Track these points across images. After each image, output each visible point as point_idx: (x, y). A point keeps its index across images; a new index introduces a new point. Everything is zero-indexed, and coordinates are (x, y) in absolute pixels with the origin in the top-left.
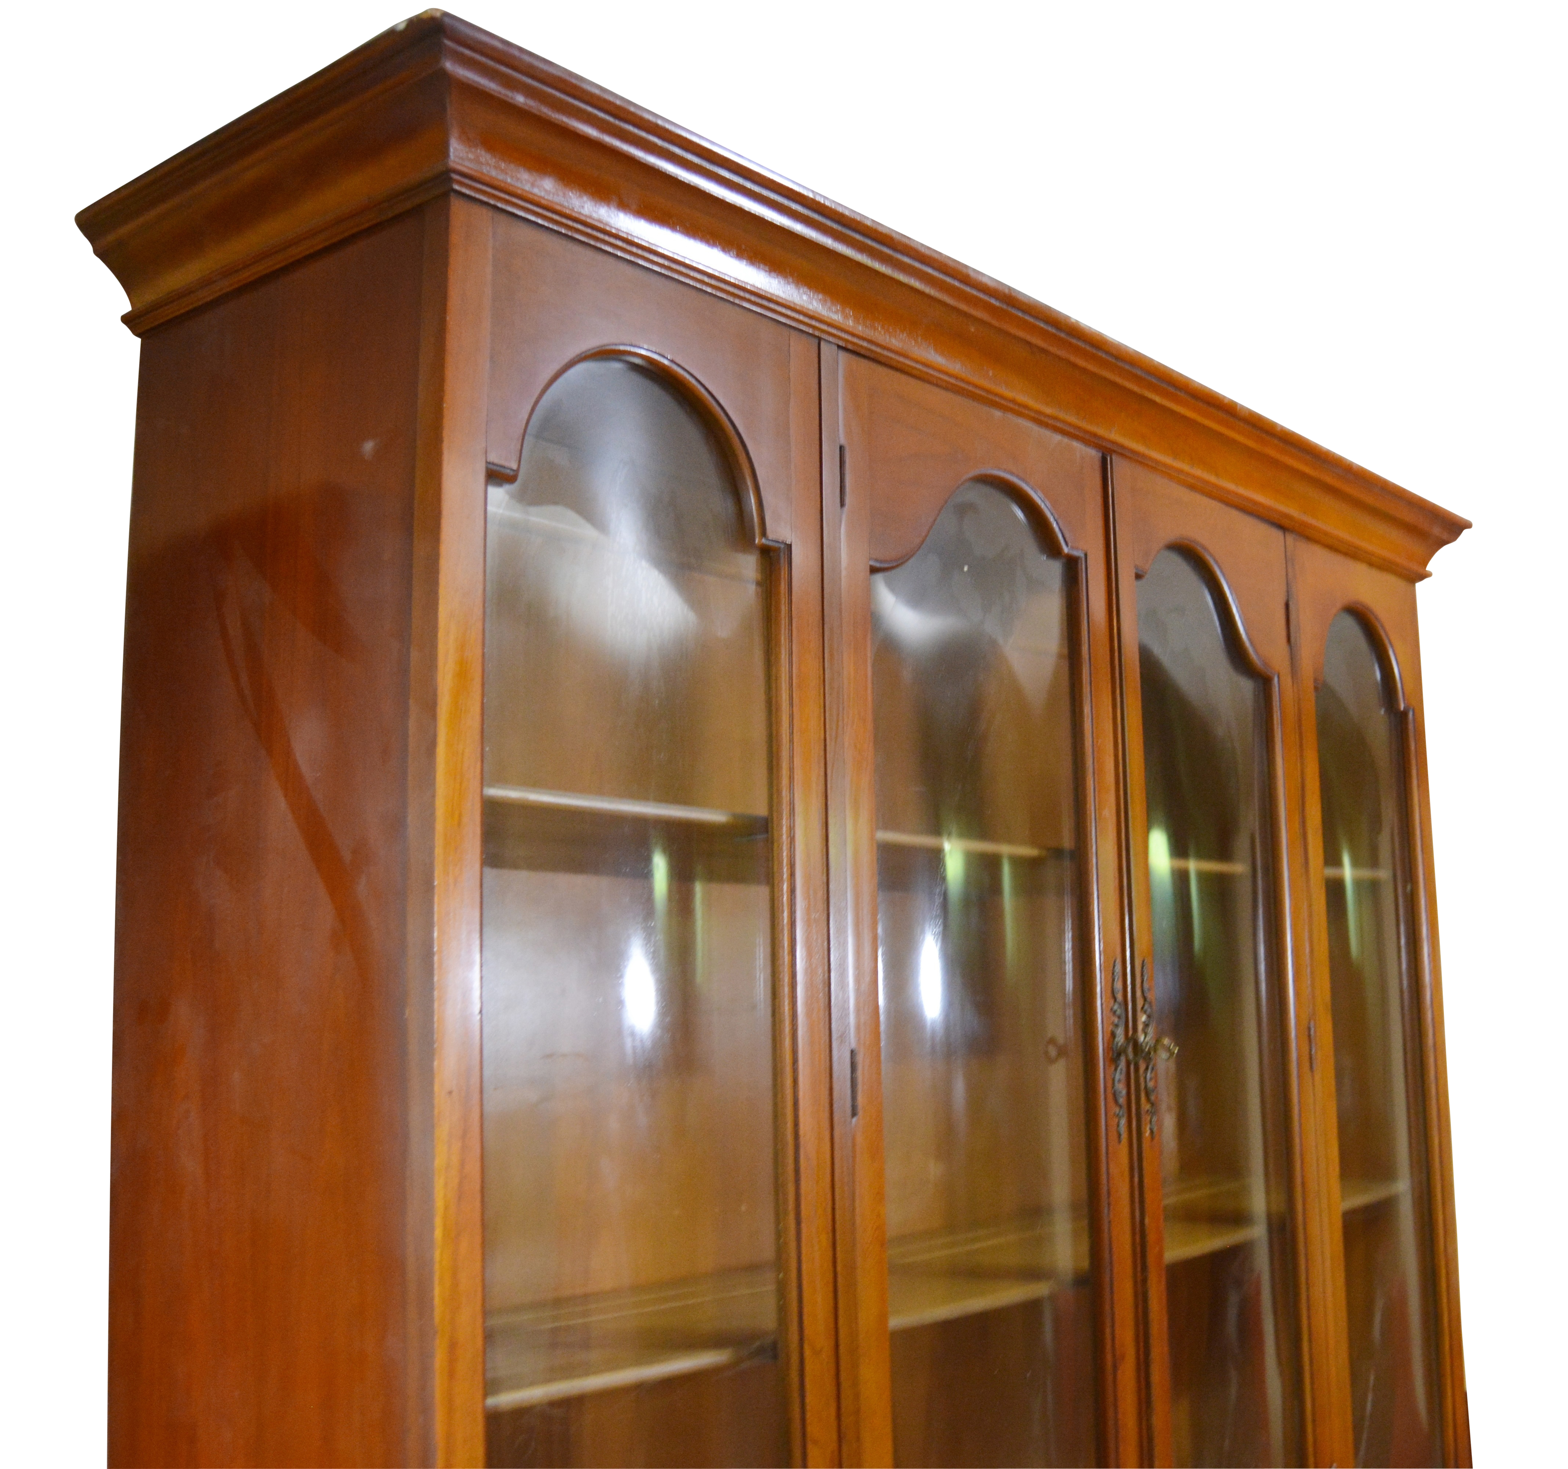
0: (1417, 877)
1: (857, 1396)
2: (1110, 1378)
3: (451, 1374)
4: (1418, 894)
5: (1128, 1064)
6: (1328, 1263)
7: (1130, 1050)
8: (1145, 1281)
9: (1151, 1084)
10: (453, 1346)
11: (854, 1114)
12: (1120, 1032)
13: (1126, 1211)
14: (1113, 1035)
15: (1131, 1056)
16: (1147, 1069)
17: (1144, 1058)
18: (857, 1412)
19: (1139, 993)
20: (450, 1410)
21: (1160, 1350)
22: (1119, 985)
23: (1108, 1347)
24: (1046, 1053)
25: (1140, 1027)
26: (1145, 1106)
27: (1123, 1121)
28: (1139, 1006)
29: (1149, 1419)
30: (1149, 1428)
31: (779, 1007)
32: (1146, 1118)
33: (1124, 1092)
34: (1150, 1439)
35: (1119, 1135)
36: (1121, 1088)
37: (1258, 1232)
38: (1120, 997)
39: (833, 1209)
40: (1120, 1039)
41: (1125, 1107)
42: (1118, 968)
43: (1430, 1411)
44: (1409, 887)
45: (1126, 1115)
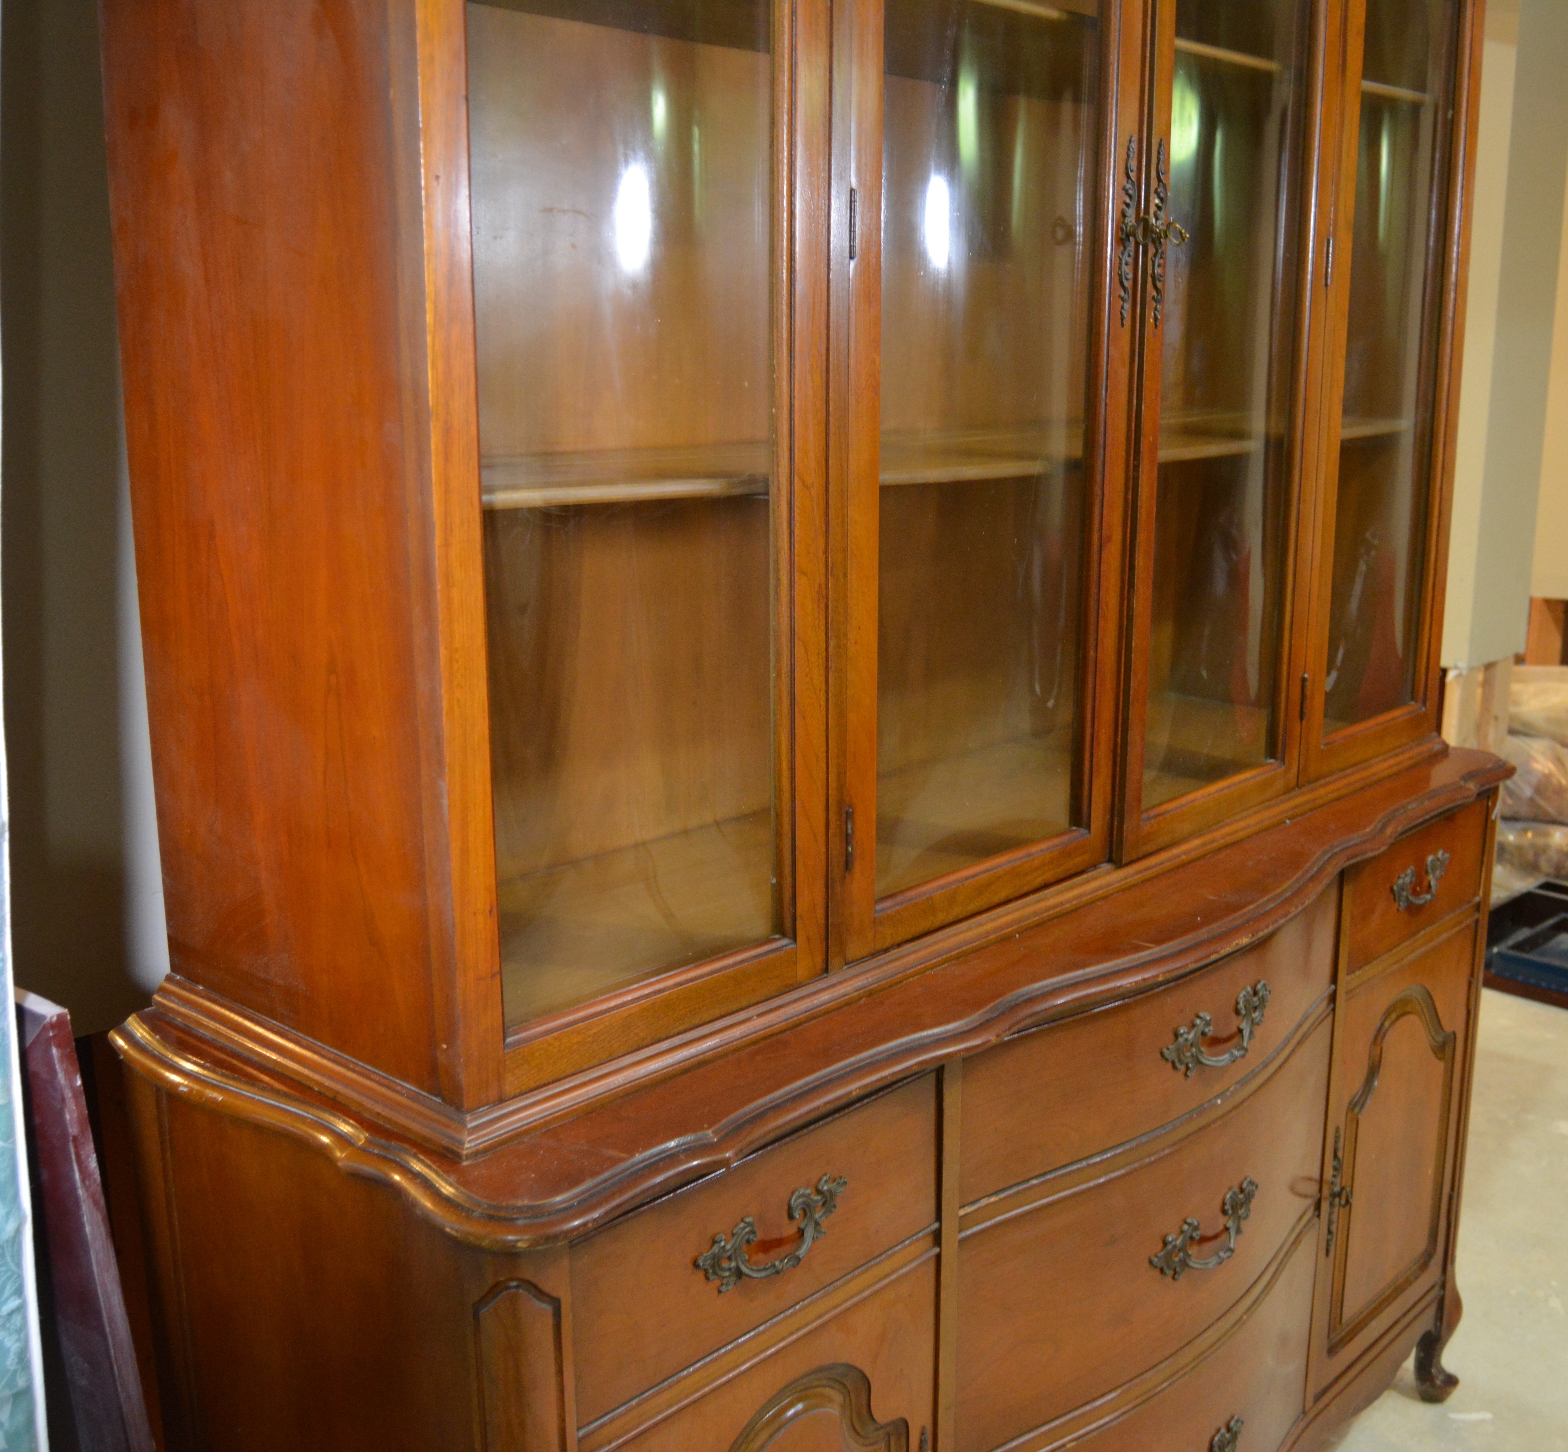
0: (1460, 106)
1: (845, 534)
2: (1095, 558)
3: (447, 457)
4: (1459, 121)
5: (1137, 244)
6: (1321, 482)
7: (1140, 233)
8: (1136, 468)
9: (1158, 271)
10: (447, 431)
11: (851, 258)
12: (1131, 212)
13: (1123, 397)
14: (1124, 215)
15: (1140, 238)
16: (1155, 255)
17: (1153, 242)
18: (845, 550)
19: (1153, 174)
20: (447, 491)
21: (1146, 537)
22: (1133, 164)
23: (1096, 526)
24: (1054, 233)
25: (1152, 209)
26: (1151, 292)
27: (1127, 306)
28: (1152, 189)
29: (1130, 600)
30: (1130, 608)
31: (777, 136)
32: (1151, 304)
33: (1130, 276)
34: (1130, 619)
35: (1122, 318)
36: (1128, 270)
37: (1255, 446)
38: (1133, 175)
39: (828, 349)
40: (1131, 220)
41: (1130, 292)
42: (1134, 145)
43: (1406, 642)
44: (1450, 114)
45: (1130, 301)
